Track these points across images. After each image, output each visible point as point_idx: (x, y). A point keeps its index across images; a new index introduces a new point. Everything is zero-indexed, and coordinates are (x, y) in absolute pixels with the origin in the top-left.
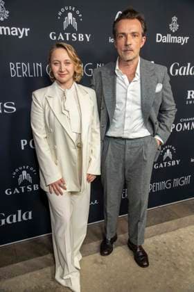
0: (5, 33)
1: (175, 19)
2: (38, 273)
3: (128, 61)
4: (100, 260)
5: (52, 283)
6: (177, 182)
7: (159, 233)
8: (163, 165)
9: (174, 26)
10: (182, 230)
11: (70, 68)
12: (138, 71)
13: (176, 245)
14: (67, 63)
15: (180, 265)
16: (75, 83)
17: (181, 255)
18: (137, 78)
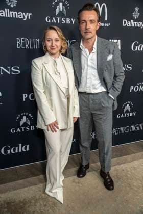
0: (14, 17)
1: (137, 9)
2: (33, 187)
3: (88, 39)
4: (77, 181)
5: (43, 195)
6: (133, 128)
7: (119, 164)
8: (124, 116)
9: (136, 15)
10: (136, 162)
11: (59, 44)
12: (95, 46)
13: (131, 173)
14: (57, 40)
15: (134, 186)
16: (61, 55)
17: (134, 179)
18: (95, 50)
